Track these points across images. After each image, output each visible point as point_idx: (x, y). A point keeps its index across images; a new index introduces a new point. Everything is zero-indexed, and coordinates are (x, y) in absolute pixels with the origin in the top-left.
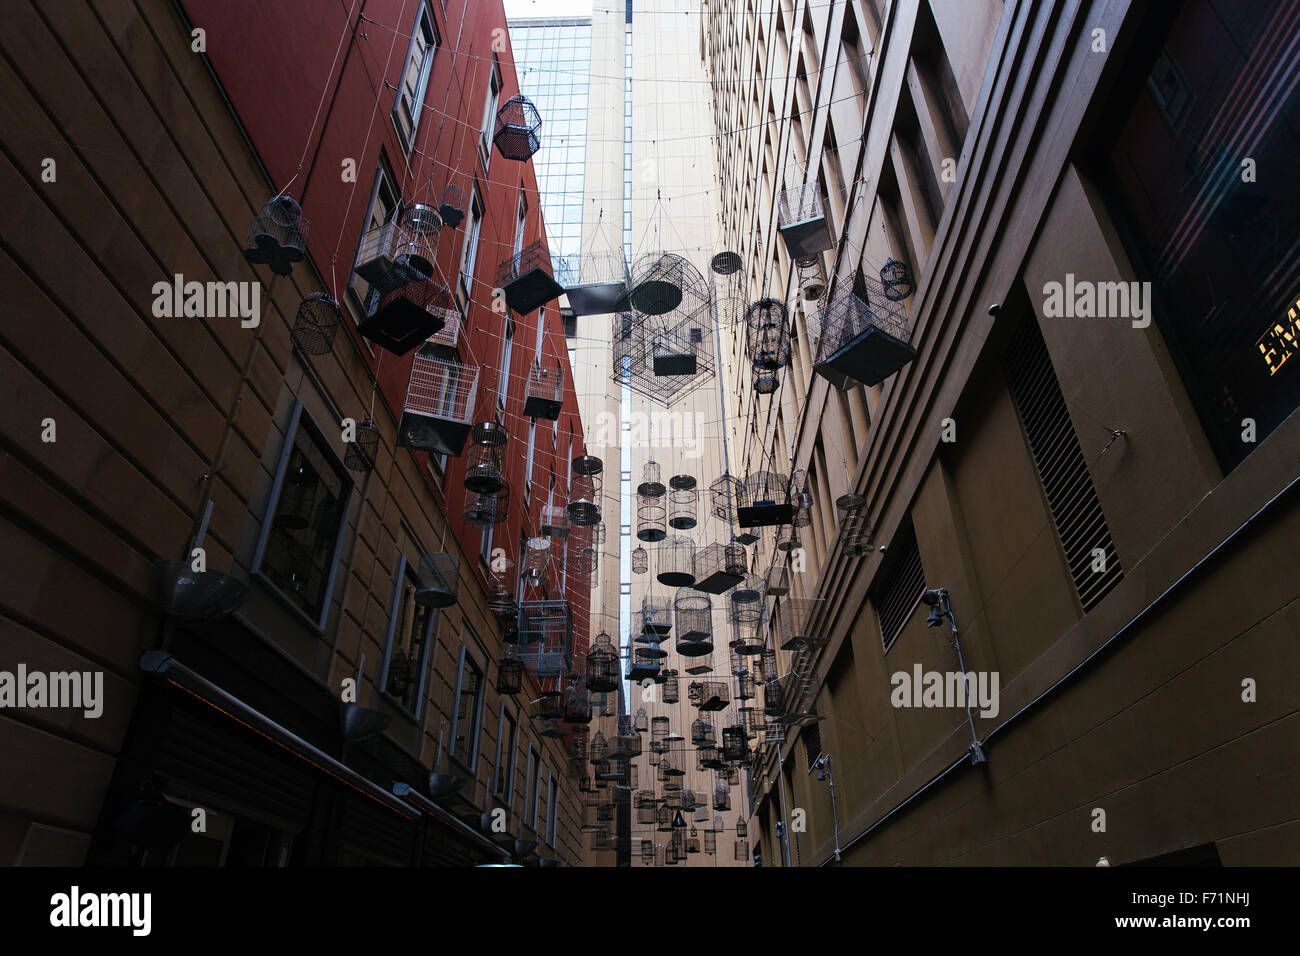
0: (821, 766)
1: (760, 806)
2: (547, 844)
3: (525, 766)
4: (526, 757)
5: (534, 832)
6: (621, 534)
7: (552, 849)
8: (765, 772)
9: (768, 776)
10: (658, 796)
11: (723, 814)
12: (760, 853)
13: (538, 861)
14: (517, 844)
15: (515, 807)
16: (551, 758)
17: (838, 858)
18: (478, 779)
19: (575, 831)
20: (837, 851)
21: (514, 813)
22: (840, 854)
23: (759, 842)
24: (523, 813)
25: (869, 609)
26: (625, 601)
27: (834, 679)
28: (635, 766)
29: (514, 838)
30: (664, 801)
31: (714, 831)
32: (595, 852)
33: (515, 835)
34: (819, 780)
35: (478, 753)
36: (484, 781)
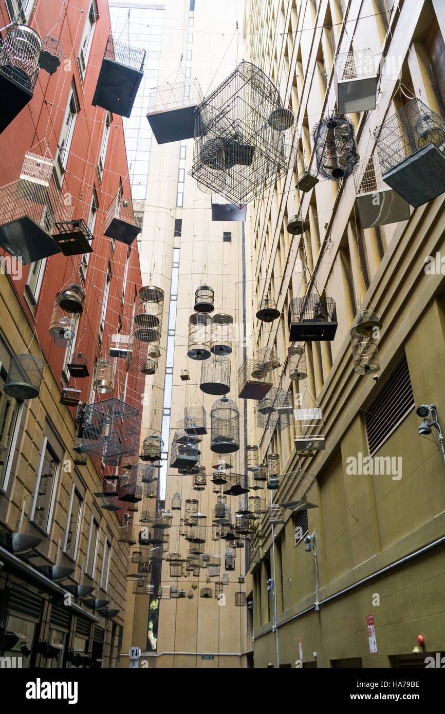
0: (308, 541)
1: (255, 567)
2: (101, 589)
3: (88, 532)
4: (89, 525)
5: (91, 579)
6: (166, 373)
7: (104, 591)
8: (260, 543)
9: (262, 546)
10: (184, 557)
11: (229, 572)
12: (252, 600)
13: (94, 600)
14: (79, 587)
15: (79, 562)
16: (108, 527)
17: (318, 609)
18: (52, 539)
19: (122, 579)
20: (317, 603)
21: (78, 565)
22: (319, 605)
23: (252, 592)
24: (85, 566)
25: (358, 423)
26: (166, 420)
27: (322, 478)
28: (168, 535)
29: (77, 584)
30: (188, 561)
31: (222, 583)
32: (135, 595)
33: (78, 582)
34: (307, 551)
35: (53, 519)
36: (56, 541)
